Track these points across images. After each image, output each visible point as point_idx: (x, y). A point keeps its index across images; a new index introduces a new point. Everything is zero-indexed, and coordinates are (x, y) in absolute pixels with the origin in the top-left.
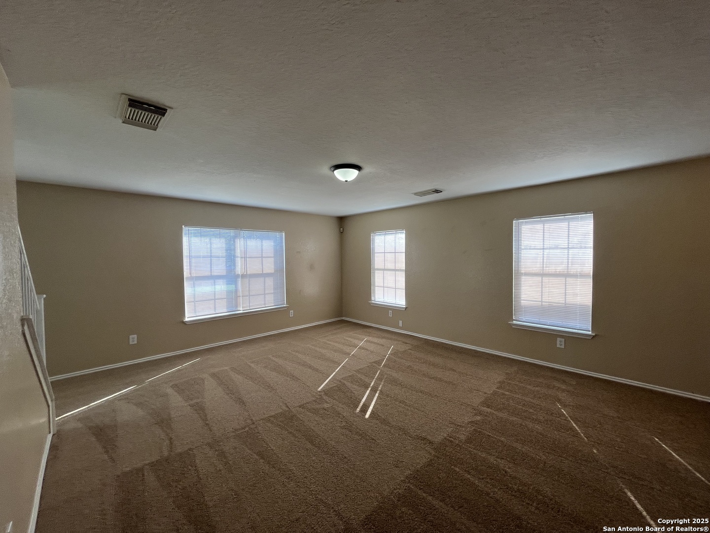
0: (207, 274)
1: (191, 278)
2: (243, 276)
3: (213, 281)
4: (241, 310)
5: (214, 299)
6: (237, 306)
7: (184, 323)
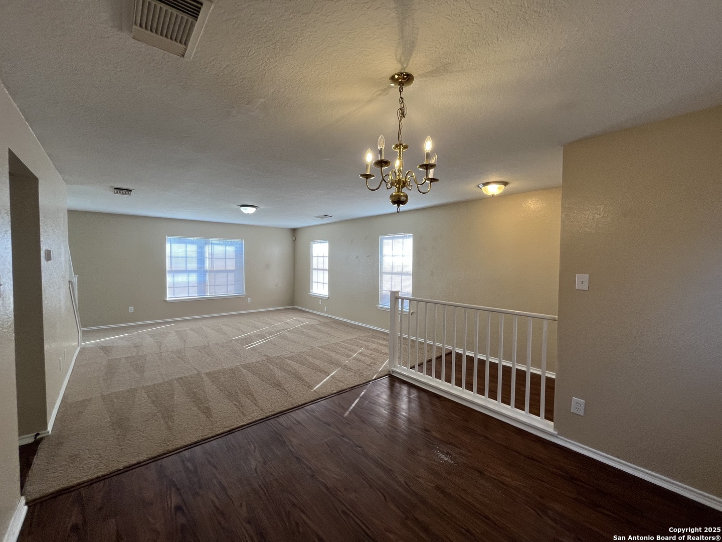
0: (184, 269)
1: (171, 272)
2: (210, 271)
3: (187, 274)
4: (208, 295)
5: (188, 286)
6: (205, 293)
7: (166, 301)
